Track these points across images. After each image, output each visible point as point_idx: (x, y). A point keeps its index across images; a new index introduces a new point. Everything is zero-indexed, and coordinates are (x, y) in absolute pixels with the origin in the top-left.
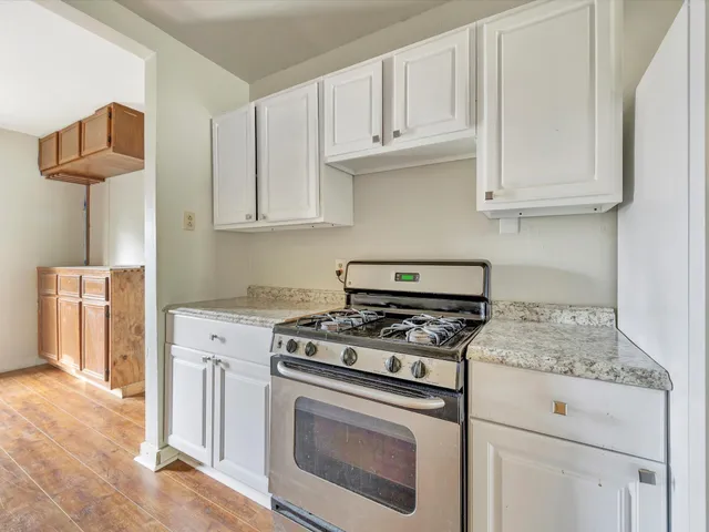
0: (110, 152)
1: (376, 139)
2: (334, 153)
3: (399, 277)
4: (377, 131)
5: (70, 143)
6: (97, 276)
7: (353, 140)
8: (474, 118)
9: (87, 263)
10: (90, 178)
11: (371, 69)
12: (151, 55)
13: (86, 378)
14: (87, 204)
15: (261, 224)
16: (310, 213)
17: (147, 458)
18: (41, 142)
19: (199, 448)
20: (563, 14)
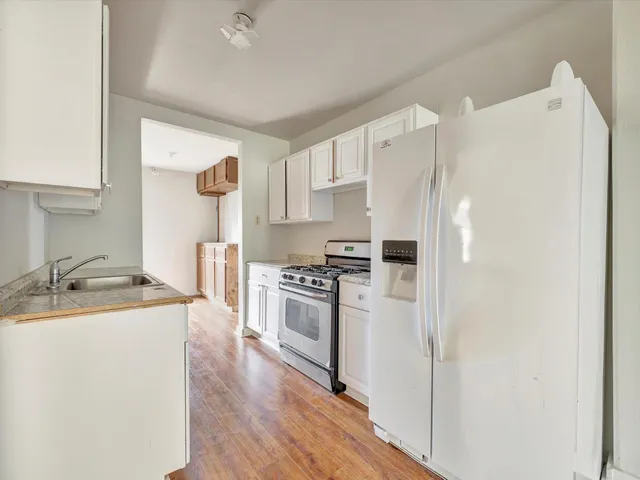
0: (227, 183)
1: (330, 180)
2: (316, 186)
3: (346, 249)
4: (331, 177)
5: (210, 177)
6: (221, 247)
7: (322, 182)
8: (365, 172)
9: (218, 241)
10: (220, 194)
11: (327, 145)
12: (240, 142)
13: (216, 300)
14: (218, 207)
15: (288, 221)
16: (306, 216)
17: (238, 333)
18: (198, 175)
19: (257, 326)
20: (387, 127)
